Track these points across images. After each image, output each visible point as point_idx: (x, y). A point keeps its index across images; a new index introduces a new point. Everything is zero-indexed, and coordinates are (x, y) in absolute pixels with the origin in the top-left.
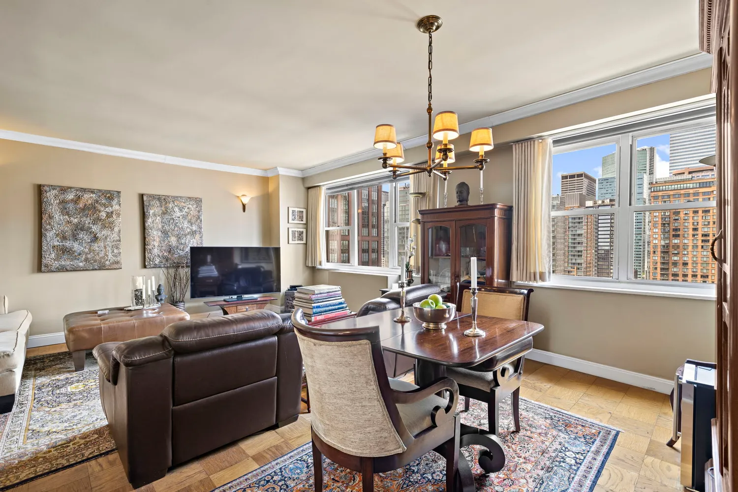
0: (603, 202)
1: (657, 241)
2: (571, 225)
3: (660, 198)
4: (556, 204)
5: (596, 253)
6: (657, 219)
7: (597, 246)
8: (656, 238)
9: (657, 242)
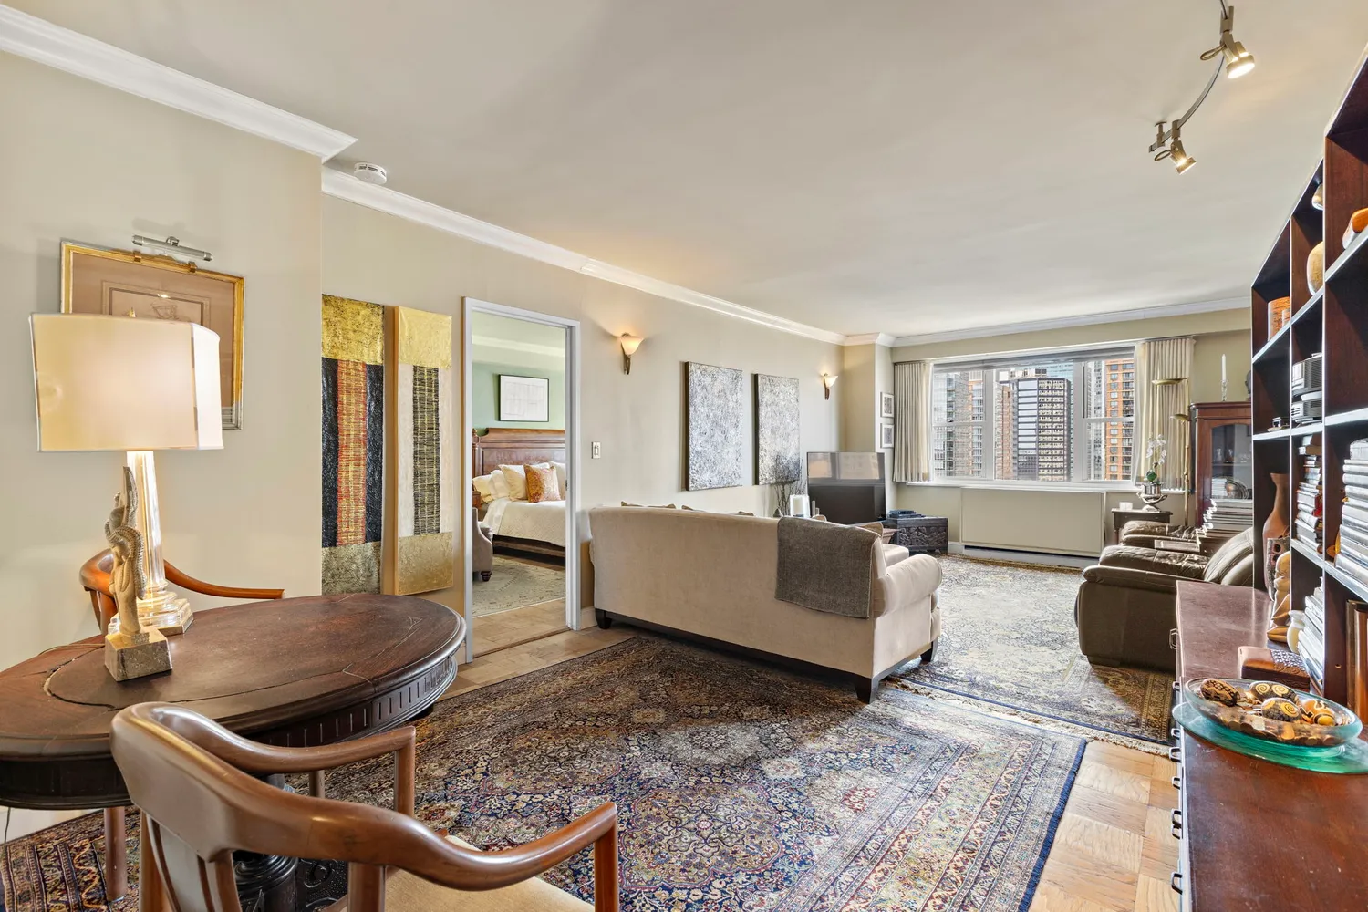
0: (1025, 373)
1: (1116, 440)
2: (976, 412)
3: (1120, 367)
4: (954, 377)
5: (1016, 462)
6: (1116, 404)
7: (1016, 449)
8: (1115, 435)
9: (1116, 442)
